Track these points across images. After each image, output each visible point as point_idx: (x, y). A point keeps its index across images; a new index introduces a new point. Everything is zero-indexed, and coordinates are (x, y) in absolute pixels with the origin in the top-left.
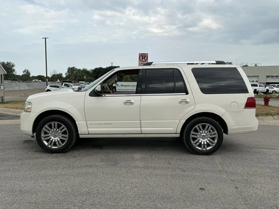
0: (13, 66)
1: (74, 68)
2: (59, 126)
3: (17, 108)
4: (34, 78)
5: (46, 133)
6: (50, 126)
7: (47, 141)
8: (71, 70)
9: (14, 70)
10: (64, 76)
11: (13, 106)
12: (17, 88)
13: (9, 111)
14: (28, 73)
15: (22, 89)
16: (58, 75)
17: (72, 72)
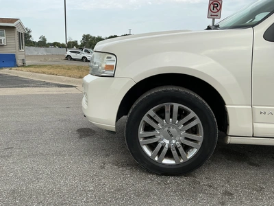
0: (29, 32)
1: (89, 35)
2: (182, 114)
3: (44, 73)
4: (50, 44)
5: (148, 128)
6: (161, 113)
7: (152, 147)
8: (86, 37)
9: (31, 36)
10: (79, 43)
11: (38, 69)
12: (35, 53)
13: (35, 76)
14: (44, 40)
15: (40, 54)
16: (73, 42)
17: (87, 40)
